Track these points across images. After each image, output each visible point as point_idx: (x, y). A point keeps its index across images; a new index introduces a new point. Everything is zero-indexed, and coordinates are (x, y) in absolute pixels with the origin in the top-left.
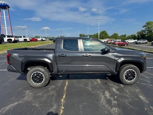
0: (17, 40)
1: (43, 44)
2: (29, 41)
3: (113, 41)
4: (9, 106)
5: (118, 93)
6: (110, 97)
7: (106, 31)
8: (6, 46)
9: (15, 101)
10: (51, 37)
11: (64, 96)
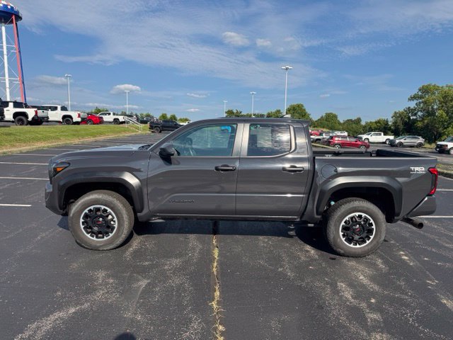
0: (43, 118)
1: (120, 132)
2: (77, 123)
3: (324, 136)
4: (52, 318)
5: (376, 288)
6: (357, 301)
7: (302, 106)
8: (10, 134)
9: (68, 304)
10: (142, 114)
11: (217, 294)
